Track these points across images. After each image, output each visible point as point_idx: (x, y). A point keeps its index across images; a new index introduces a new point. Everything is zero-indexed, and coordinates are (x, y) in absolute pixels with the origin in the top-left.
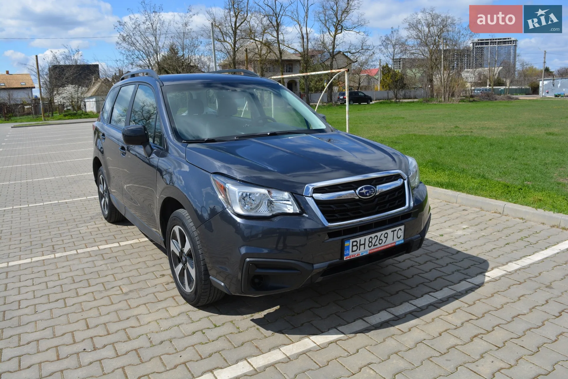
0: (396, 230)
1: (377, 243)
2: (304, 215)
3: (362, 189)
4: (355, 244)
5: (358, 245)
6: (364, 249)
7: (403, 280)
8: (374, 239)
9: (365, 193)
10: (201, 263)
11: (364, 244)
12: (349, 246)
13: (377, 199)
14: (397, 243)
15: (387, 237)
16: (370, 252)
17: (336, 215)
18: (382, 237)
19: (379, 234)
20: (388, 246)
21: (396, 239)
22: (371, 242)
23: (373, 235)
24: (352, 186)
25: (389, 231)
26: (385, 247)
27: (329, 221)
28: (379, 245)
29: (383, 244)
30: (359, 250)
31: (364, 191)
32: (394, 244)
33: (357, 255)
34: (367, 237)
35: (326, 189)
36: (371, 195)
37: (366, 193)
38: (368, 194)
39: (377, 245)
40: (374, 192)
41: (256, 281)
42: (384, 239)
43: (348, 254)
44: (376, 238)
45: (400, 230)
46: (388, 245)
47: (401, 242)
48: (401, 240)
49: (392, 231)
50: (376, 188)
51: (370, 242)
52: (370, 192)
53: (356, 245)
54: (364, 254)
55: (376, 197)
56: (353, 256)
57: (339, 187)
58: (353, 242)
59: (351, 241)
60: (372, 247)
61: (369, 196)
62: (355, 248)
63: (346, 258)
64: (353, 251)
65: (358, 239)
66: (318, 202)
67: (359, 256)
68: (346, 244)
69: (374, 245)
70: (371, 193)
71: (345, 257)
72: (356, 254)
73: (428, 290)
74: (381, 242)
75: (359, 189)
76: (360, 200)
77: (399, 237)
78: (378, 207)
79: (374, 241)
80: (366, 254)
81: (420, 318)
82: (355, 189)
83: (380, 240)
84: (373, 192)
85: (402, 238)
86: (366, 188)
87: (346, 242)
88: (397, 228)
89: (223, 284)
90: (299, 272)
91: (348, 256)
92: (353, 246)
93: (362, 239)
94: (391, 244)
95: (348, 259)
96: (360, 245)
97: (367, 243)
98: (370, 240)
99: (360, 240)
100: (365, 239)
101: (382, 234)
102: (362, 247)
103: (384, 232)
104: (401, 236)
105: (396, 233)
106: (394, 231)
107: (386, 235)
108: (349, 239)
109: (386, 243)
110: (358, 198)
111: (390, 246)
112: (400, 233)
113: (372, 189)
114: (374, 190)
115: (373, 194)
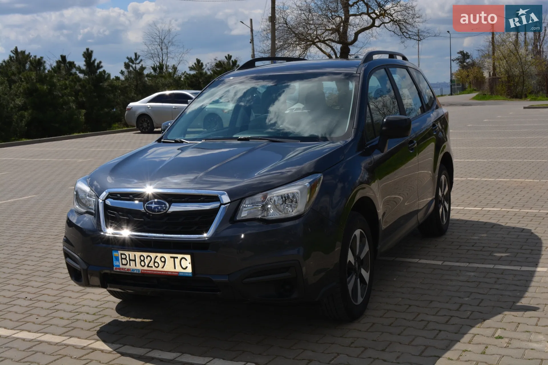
0: (177, 258)
1: (151, 264)
3: (151, 203)
4: (124, 256)
5: (128, 259)
6: (136, 265)
8: (147, 258)
9: (153, 208)
11: (135, 260)
12: (118, 257)
13: (167, 218)
14: (180, 274)
15: (165, 262)
16: (142, 271)
18: (158, 260)
19: (153, 255)
20: (166, 273)
21: (178, 268)
22: (144, 261)
23: (145, 254)
25: (167, 256)
26: (163, 273)
28: (154, 269)
29: (160, 269)
30: (130, 265)
31: (153, 205)
32: (177, 274)
34: (138, 254)
35: (119, 195)
36: (161, 211)
38: (156, 210)
39: (152, 267)
40: (165, 209)
42: (161, 264)
43: (118, 266)
44: (149, 258)
45: (184, 260)
47: (187, 275)
48: (188, 273)
49: (171, 257)
50: (170, 205)
51: (141, 261)
52: (160, 208)
53: (125, 259)
54: (135, 272)
55: (165, 215)
56: (122, 269)
58: (121, 254)
59: (120, 252)
60: (146, 268)
61: (158, 212)
62: (124, 262)
63: (116, 269)
64: (122, 264)
65: (127, 253)
66: (108, 207)
67: (130, 271)
68: (115, 254)
69: (148, 266)
72: (127, 269)
74: (156, 265)
76: (145, 214)
77: (184, 266)
79: (147, 262)
80: (137, 272)
83: (155, 262)
84: (163, 209)
85: (190, 270)
86: (156, 203)
87: (113, 251)
88: (178, 256)
91: (118, 268)
92: (122, 259)
93: (132, 254)
94: (172, 272)
95: (118, 270)
96: (130, 260)
97: (138, 260)
98: (142, 258)
99: (129, 255)
100: (135, 255)
101: (157, 257)
102: (132, 263)
103: (160, 255)
104: (187, 267)
105: (177, 261)
106: (174, 258)
107: (163, 260)
108: (117, 250)
109: (165, 269)
110: (145, 211)
111: (170, 273)
112: (185, 263)
113: (163, 206)
114: (166, 207)
115: (163, 211)
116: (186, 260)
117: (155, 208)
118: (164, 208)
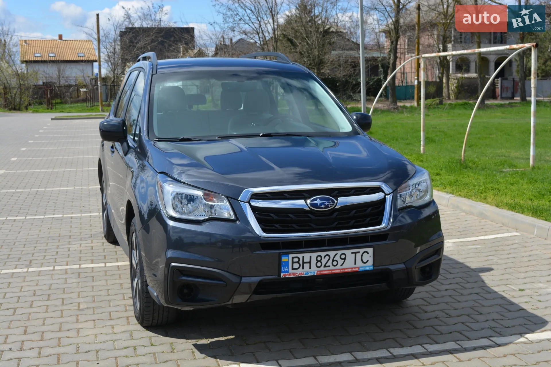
0: (359, 252)
1: (329, 263)
2: (238, 222)
3: (315, 200)
4: (296, 260)
5: (301, 262)
6: (310, 268)
8: (324, 258)
9: (319, 204)
11: (310, 263)
12: (288, 262)
13: (336, 214)
14: (361, 269)
15: (345, 259)
16: (318, 273)
17: (276, 225)
18: (337, 258)
19: (332, 254)
20: (346, 270)
21: (359, 263)
22: (320, 261)
23: (323, 254)
24: (302, 195)
25: (348, 252)
26: (342, 271)
27: (265, 231)
28: (332, 267)
29: (338, 267)
30: (303, 268)
31: (318, 202)
32: (358, 269)
33: (300, 274)
34: (314, 255)
35: (267, 195)
36: (329, 207)
38: (323, 206)
39: (329, 266)
40: (333, 205)
41: (185, 290)
42: (341, 262)
43: (287, 272)
44: (327, 258)
45: (365, 254)
47: (368, 269)
48: (369, 266)
49: (352, 253)
50: (337, 200)
51: (318, 261)
53: (298, 262)
54: (309, 275)
55: (334, 210)
56: (293, 274)
57: (286, 194)
58: (293, 258)
59: (291, 256)
60: (322, 268)
61: (325, 208)
62: (296, 266)
63: (284, 275)
64: (293, 269)
65: (300, 256)
66: (254, 209)
67: (302, 275)
68: (284, 259)
69: (325, 266)
70: (328, 205)
71: (282, 274)
72: (298, 273)
74: (335, 263)
75: (312, 199)
76: (310, 212)
77: (365, 261)
78: (336, 222)
79: (324, 261)
80: (312, 275)
82: (306, 199)
83: (333, 261)
84: (331, 205)
85: (371, 263)
86: (321, 199)
87: (282, 256)
88: (361, 250)
89: (155, 294)
90: (224, 283)
91: (287, 274)
92: (293, 262)
93: (307, 256)
94: (352, 268)
95: (287, 276)
96: (304, 263)
97: (314, 261)
98: (319, 259)
99: (303, 257)
100: (311, 257)
101: (336, 254)
102: (307, 266)
103: (340, 252)
104: (368, 261)
105: (359, 256)
106: (355, 253)
107: (343, 257)
108: (287, 254)
109: (344, 266)
110: (309, 209)
111: (350, 270)
112: (366, 257)
113: (330, 201)
114: (334, 202)
115: (331, 207)
116: (368, 253)
117: (321, 204)
118: (332, 203)
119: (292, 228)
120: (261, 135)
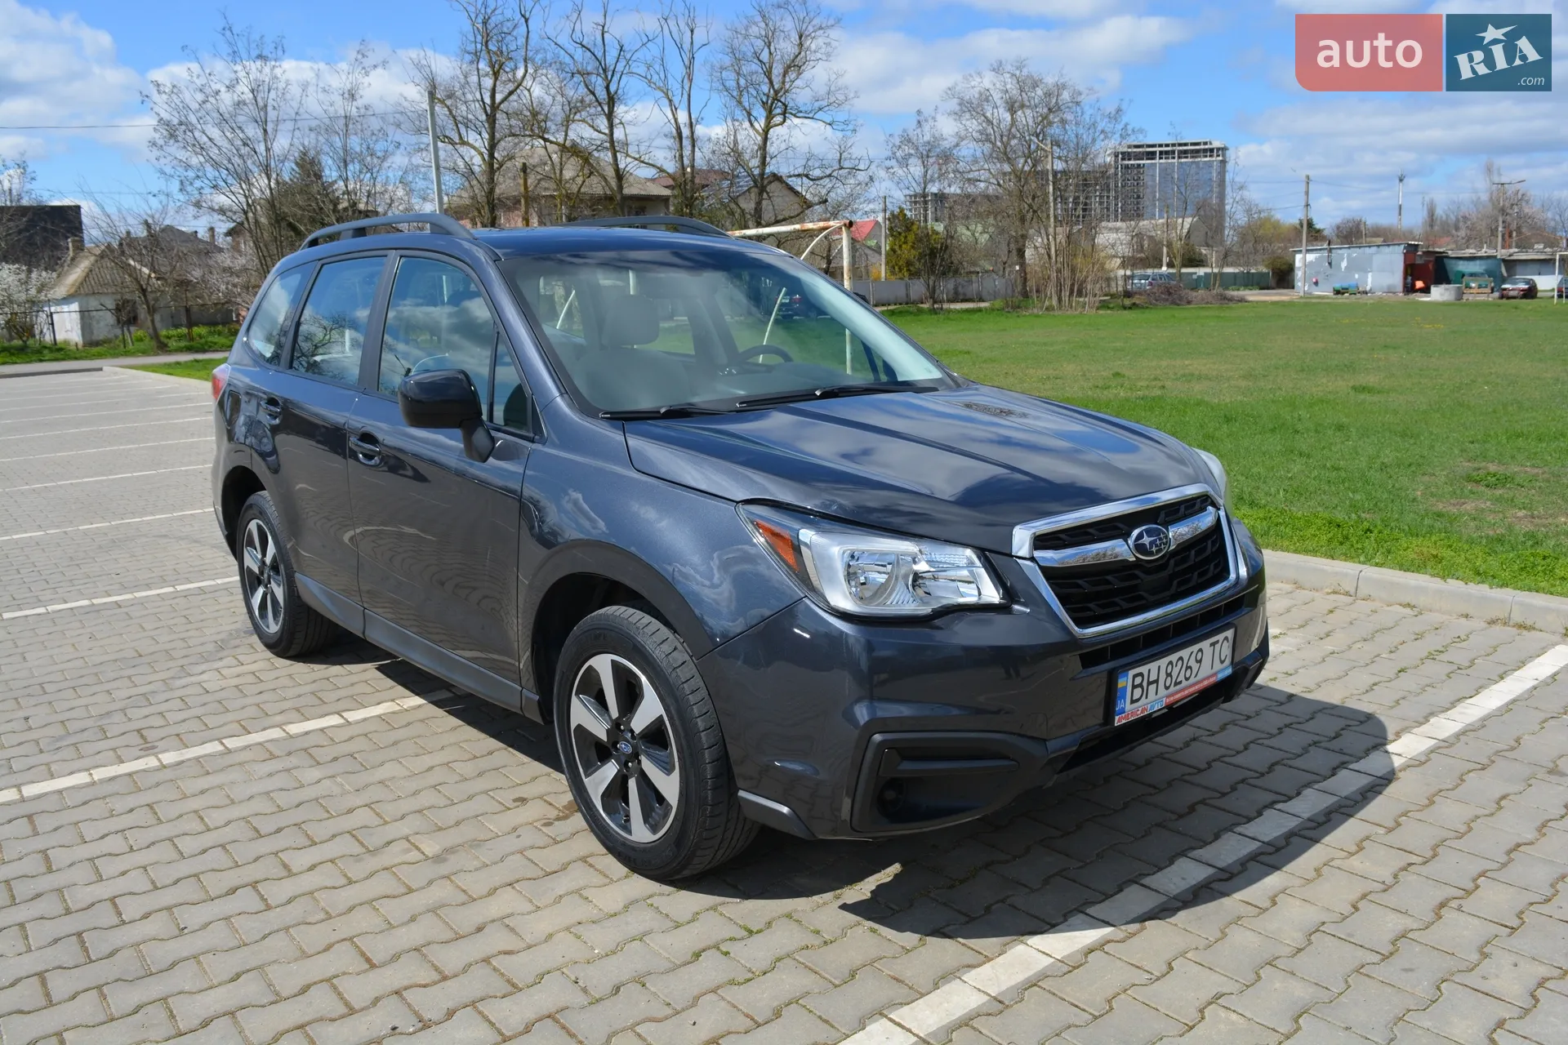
0: (1218, 642)
1: (1181, 678)
2: (1016, 607)
3: (1140, 536)
4: (1138, 680)
5: (1145, 683)
6: (1157, 693)
7: (1189, 774)
8: (1176, 665)
9: (1147, 546)
10: (703, 755)
11: (1156, 681)
12: (1125, 688)
13: (1172, 562)
14: (1219, 676)
15: (1200, 661)
16: (1167, 701)
17: (1091, 605)
18: (1192, 663)
19: (1185, 653)
20: (1201, 685)
21: (1218, 666)
22: (1171, 675)
23: (1174, 657)
24: (1118, 528)
25: (1205, 645)
26: (1196, 687)
27: (1080, 622)
28: (1185, 683)
29: (1192, 680)
30: (1147, 697)
31: (1146, 540)
32: (1215, 678)
33: (1142, 711)
34: (1163, 662)
35: (1063, 536)
36: (1161, 550)
37: (1151, 543)
38: (1154, 549)
39: (1181, 682)
40: (1166, 543)
41: (890, 795)
42: (1195, 666)
43: (1124, 710)
44: (1180, 664)
45: (1225, 642)
46: (1204, 679)
47: (1225, 673)
48: (1226, 668)
49: (1211, 645)
51: (1167, 675)
52: (1158, 542)
53: (1140, 685)
54: (1155, 708)
55: (1169, 555)
56: (1132, 714)
57: (1091, 530)
58: (1135, 676)
59: (1132, 673)
60: (1172, 689)
61: (1158, 551)
62: (1137, 694)
63: (1118, 721)
64: (1133, 702)
65: (1143, 669)
66: (1050, 573)
67: (1145, 713)
68: (1121, 683)
69: (1176, 684)
70: (1159, 545)
71: (1116, 718)
72: (1140, 709)
73: (1270, 797)
74: (1188, 673)
75: (1136, 533)
76: (1137, 565)
77: (1223, 658)
78: (1175, 582)
79: (1175, 673)
80: (1159, 707)
81: (1284, 869)
82: (1125, 536)
83: (1187, 668)
84: (1163, 544)
85: (1228, 661)
86: (1148, 533)
87: (1119, 675)
88: (1220, 637)
89: (785, 810)
90: (1013, 763)
91: (1123, 715)
92: (1134, 687)
93: (1154, 667)
94: (1208, 678)
95: (1124, 722)
96: (1150, 683)
97: (1162, 677)
98: (1169, 669)
99: (1148, 672)
100: (1158, 668)
101: (1191, 654)
102: (1152, 690)
103: (1195, 648)
104: (1226, 657)
105: (1217, 649)
106: (1214, 645)
107: (1199, 656)
108: (1127, 669)
109: (1200, 677)
110: (1134, 559)
111: (1206, 683)
112: (1224, 650)
113: (1161, 536)
114: (1166, 537)
115: (1163, 548)
116: (1228, 640)
118: (1164, 541)
119: (1118, 609)
120: (818, 393)
